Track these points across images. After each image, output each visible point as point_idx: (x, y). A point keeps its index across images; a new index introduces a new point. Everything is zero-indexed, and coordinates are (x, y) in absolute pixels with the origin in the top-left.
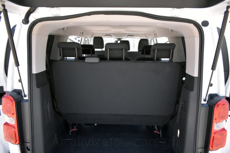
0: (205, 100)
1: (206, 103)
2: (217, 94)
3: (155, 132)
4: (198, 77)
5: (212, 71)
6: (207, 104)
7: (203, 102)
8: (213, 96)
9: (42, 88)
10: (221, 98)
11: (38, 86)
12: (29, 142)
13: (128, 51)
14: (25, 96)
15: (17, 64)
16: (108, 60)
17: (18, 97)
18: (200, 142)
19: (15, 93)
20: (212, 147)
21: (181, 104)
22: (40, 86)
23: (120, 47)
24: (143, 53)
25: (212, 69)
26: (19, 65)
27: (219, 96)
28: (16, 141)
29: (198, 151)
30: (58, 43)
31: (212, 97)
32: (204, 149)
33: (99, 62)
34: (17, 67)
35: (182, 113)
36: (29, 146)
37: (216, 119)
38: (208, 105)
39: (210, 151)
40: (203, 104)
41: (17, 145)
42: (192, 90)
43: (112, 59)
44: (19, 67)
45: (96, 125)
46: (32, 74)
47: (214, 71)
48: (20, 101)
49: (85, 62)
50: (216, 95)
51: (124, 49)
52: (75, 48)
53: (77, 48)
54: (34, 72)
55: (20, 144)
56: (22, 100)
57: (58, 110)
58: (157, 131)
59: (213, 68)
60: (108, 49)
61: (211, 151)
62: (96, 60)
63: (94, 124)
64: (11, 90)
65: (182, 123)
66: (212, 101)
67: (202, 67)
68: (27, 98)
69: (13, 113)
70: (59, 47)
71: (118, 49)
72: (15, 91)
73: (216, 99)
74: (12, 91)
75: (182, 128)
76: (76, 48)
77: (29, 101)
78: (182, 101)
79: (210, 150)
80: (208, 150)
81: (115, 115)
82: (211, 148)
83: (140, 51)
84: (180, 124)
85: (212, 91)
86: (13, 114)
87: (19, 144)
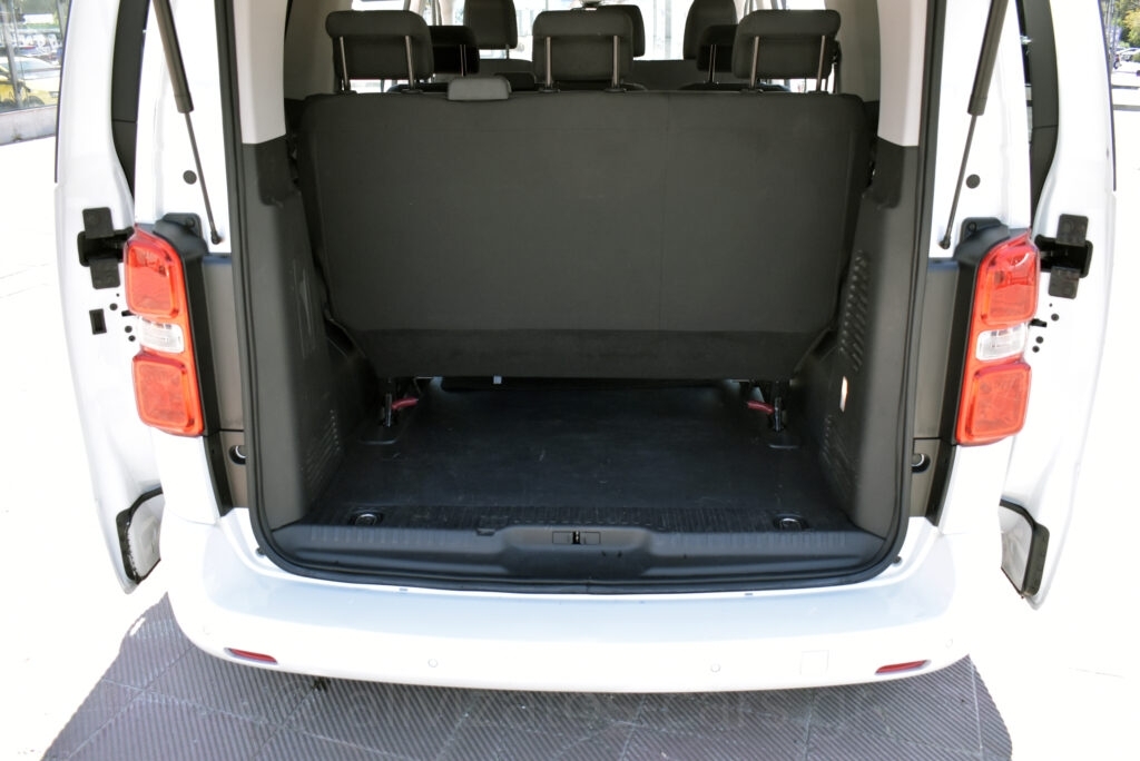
0: (945, 244)
1: (949, 253)
2: (999, 218)
3: (751, 404)
4: (918, 148)
5: (970, 116)
6: (954, 259)
7: (936, 251)
8: (978, 228)
9: (281, 205)
10: (1009, 233)
11: (266, 198)
12: (242, 428)
13: (635, 59)
14: (217, 239)
15: (185, 103)
16: (549, 88)
17: (186, 243)
18: (924, 416)
19: (170, 231)
20: (968, 430)
21: (856, 268)
22: (273, 200)
23: (599, 29)
24: (703, 66)
25: (970, 110)
26: (192, 108)
27: (1006, 227)
28: (191, 423)
29: (916, 451)
30: (329, 16)
31: (975, 229)
32: (938, 441)
33: (509, 99)
34: (183, 115)
35: (859, 305)
36: (242, 443)
37: (983, 317)
38: (956, 263)
39: (958, 447)
40: (938, 261)
41: (196, 436)
42: (895, 201)
43: (566, 83)
44: (191, 114)
45: (498, 380)
46: (242, 145)
47: (979, 118)
48: (199, 260)
49: (448, 100)
50: (994, 224)
51: (616, 38)
52: (404, 38)
53: (412, 38)
54: (250, 136)
55: (206, 433)
56: (205, 258)
57: (332, 317)
58: (760, 403)
59: (976, 105)
60: (549, 39)
61: (963, 445)
62: (497, 89)
63: (492, 379)
64: (156, 219)
65: (858, 349)
66: (976, 248)
67: (932, 105)
68: (225, 247)
69: (172, 306)
70: (331, 35)
71: (591, 39)
72: (169, 219)
73: (992, 236)
74: (158, 222)
75: (856, 369)
76: (407, 38)
77: (237, 259)
78: (858, 259)
79: (959, 443)
80: (953, 443)
81: (581, 334)
82: (963, 436)
83: (693, 58)
84: (850, 354)
85: (976, 205)
86: (175, 312)
87: (200, 434)
